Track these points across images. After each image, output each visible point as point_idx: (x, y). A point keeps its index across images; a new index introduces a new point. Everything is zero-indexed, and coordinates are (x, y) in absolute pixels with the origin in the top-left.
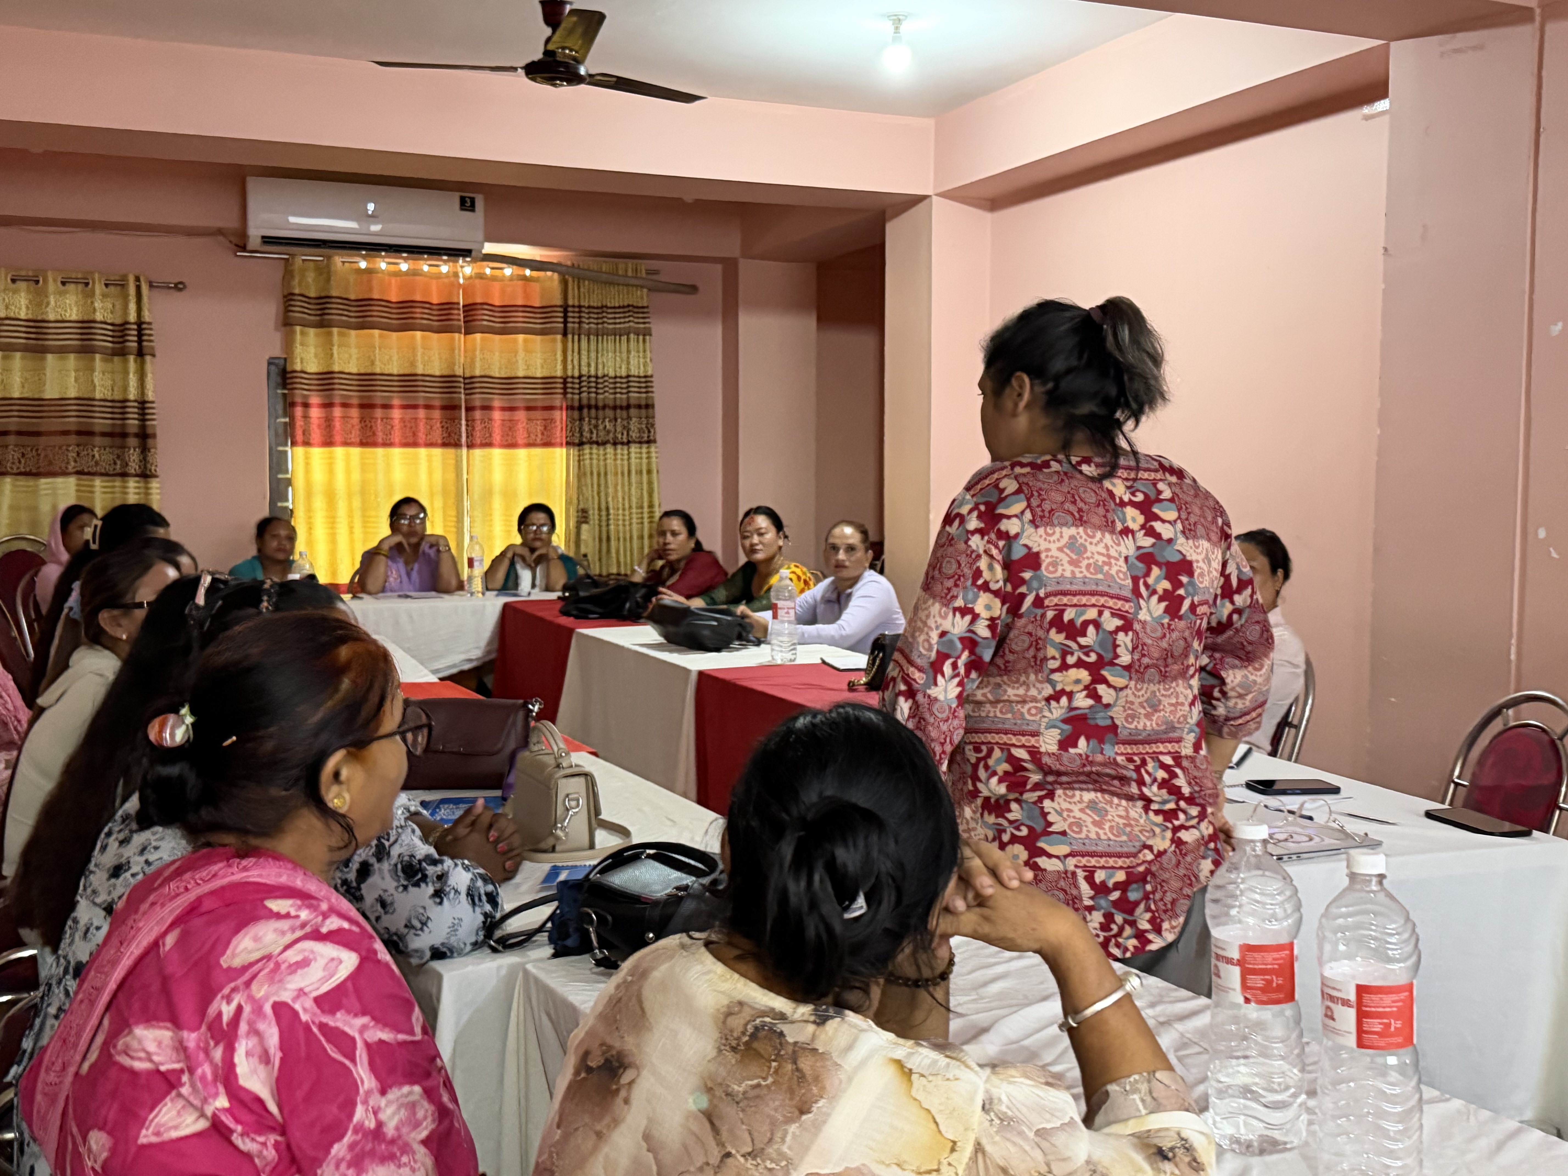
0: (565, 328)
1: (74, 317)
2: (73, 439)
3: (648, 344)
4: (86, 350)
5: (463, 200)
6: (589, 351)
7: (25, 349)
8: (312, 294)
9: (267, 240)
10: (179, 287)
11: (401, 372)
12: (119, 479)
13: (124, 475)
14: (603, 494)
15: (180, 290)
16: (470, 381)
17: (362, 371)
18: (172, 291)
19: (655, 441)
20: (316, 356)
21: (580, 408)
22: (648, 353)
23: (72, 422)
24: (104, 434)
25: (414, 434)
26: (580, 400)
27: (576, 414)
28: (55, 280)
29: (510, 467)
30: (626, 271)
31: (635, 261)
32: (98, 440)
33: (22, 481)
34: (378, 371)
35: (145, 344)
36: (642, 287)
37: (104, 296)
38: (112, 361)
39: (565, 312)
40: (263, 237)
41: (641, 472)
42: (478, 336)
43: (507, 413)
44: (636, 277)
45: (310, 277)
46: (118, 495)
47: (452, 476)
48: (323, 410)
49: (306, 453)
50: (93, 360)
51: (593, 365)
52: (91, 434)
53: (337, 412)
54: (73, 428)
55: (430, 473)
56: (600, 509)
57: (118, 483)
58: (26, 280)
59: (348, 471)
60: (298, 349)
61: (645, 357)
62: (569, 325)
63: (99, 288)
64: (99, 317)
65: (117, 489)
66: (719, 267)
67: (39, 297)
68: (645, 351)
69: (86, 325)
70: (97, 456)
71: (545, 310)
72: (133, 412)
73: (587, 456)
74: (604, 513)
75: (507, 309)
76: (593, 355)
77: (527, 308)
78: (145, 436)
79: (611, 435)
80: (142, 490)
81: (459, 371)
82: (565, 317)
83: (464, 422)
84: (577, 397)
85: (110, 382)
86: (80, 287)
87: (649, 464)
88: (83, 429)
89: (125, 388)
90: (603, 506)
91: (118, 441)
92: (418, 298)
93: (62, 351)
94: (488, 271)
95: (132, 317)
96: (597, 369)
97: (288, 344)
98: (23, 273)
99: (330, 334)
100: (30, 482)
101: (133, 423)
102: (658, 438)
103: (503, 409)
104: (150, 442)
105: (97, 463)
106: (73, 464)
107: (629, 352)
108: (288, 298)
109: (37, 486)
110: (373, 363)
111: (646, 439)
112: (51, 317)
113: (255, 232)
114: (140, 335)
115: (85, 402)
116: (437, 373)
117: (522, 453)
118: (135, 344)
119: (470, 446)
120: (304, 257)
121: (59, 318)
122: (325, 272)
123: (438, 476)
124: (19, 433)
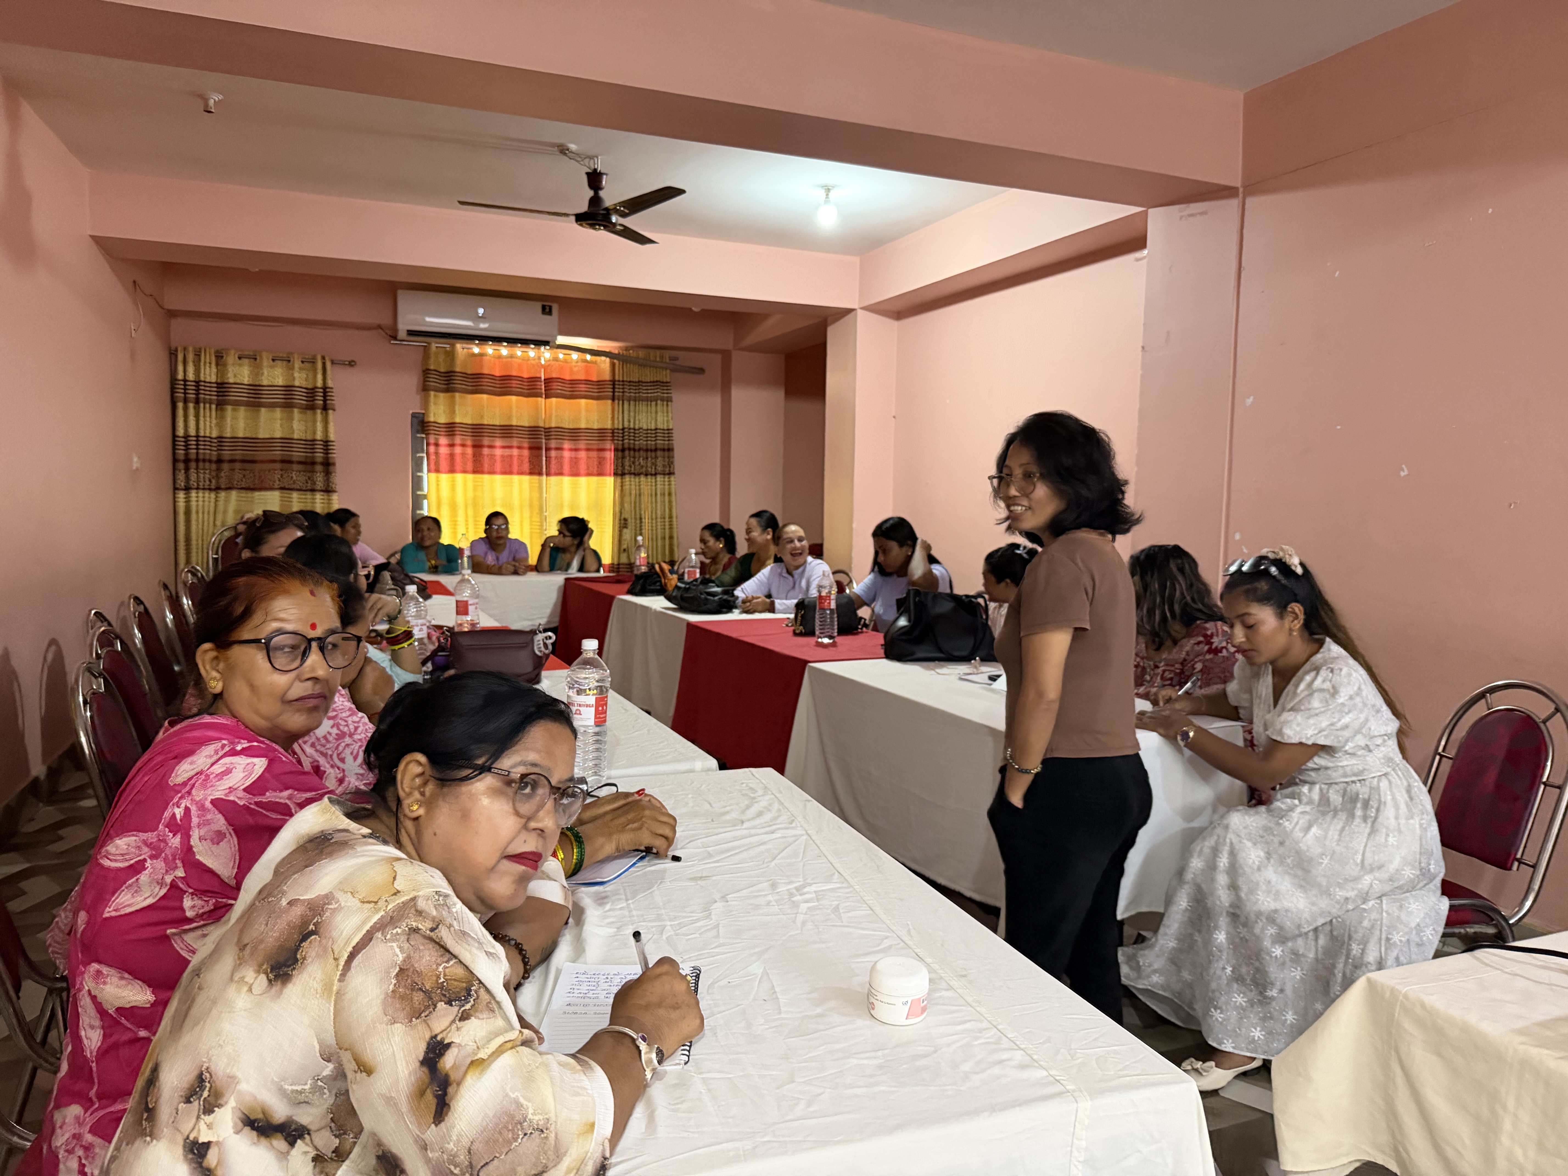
0: (614, 395)
1: (281, 383)
2: (278, 466)
3: (670, 408)
4: (288, 405)
5: (544, 307)
6: (629, 411)
7: (248, 404)
8: (442, 370)
9: (411, 333)
10: (351, 364)
11: (502, 423)
12: (309, 493)
13: (313, 490)
14: (638, 509)
15: (352, 366)
16: (548, 431)
17: (475, 422)
18: (347, 367)
19: (673, 473)
20: (444, 412)
21: (623, 450)
22: (670, 414)
23: (277, 454)
24: (299, 463)
25: (510, 466)
26: (623, 444)
27: (620, 454)
28: (268, 359)
29: (575, 488)
30: (656, 357)
31: (662, 351)
32: (296, 467)
33: (244, 494)
34: (486, 423)
35: (328, 402)
36: (666, 369)
37: (301, 369)
38: (305, 413)
39: (614, 385)
40: (408, 331)
41: (664, 494)
42: (554, 400)
43: (573, 453)
44: (662, 362)
45: (441, 358)
46: (309, 504)
47: (536, 495)
48: (448, 448)
49: (438, 477)
50: (293, 412)
51: (632, 421)
52: (290, 462)
53: (458, 450)
54: (278, 458)
55: (521, 491)
56: (635, 519)
57: (309, 495)
58: (248, 357)
59: (465, 490)
60: (432, 408)
61: (667, 416)
62: (616, 394)
63: (297, 364)
64: (297, 383)
65: (308, 501)
66: (718, 357)
67: (257, 370)
68: (667, 412)
69: (289, 389)
70: (295, 478)
71: (600, 383)
72: (319, 447)
73: (628, 483)
74: (638, 522)
75: (573, 382)
76: (632, 414)
77: (587, 382)
78: (328, 465)
79: (644, 469)
80: (326, 501)
81: (541, 424)
82: (614, 388)
83: (544, 458)
84: (620, 442)
85: (304, 428)
86: (285, 363)
87: (670, 489)
88: (286, 458)
89: (314, 433)
90: (638, 517)
91: (309, 467)
92: (514, 373)
93: (272, 406)
94: (561, 356)
95: (320, 383)
96: (634, 423)
97: (425, 404)
98: (247, 353)
99: (453, 397)
100: (249, 494)
101: (319, 456)
102: (676, 471)
103: (571, 450)
104: (331, 468)
105: (294, 482)
106: (278, 482)
107: (656, 412)
108: (426, 372)
109: (253, 497)
110: (482, 417)
111: (667, 472)
112: (265, 383)
113: (403, 327)
114: (325, 396)
115: (287, 441)
116: (527, 425)
117: (583, 480)
118: (321, 402)
119: (548, 474)
120: (435, 345)
121: (270, 384)
122: (451, 355)
123: (526, 495)
124: (243, 461)
